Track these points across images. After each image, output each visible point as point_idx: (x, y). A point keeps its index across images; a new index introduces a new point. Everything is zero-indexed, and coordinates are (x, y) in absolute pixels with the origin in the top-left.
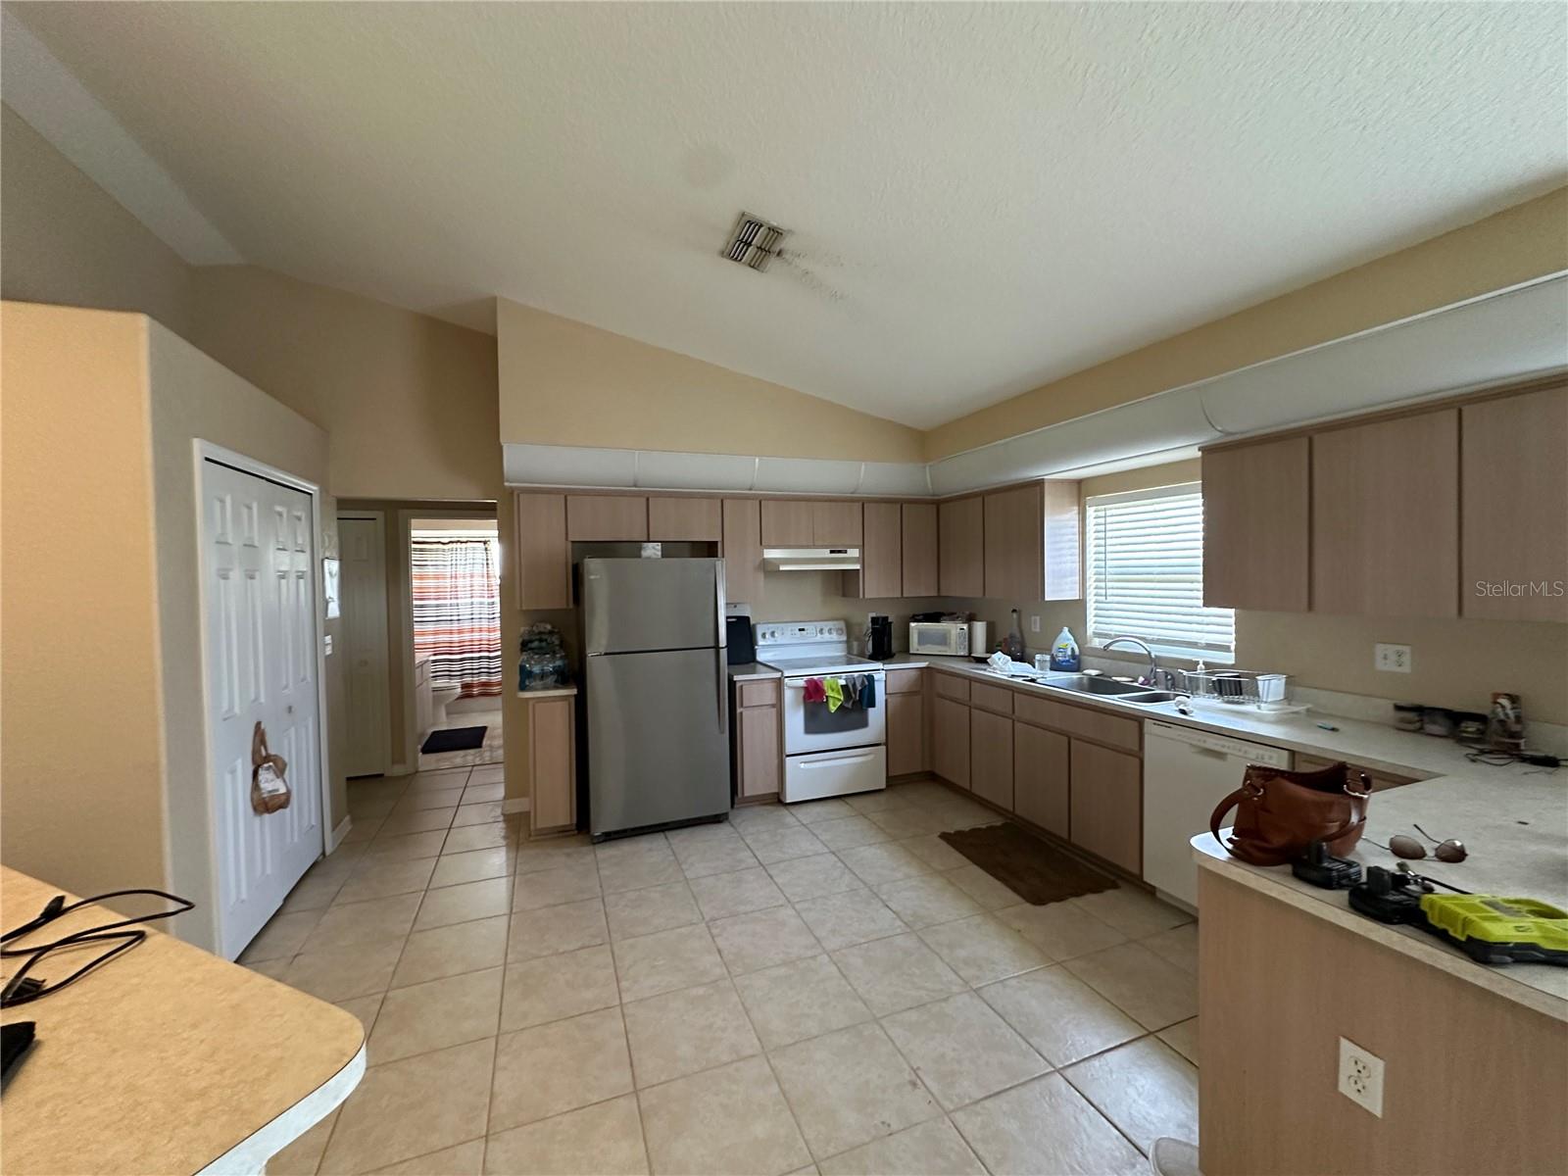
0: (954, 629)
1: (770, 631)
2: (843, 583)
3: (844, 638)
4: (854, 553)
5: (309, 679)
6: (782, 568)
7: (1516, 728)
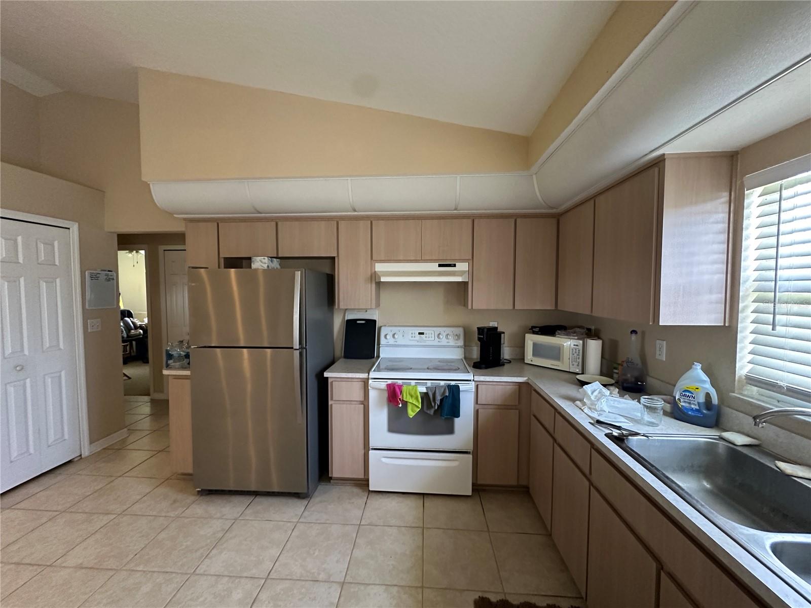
0: (568, 343)
1: (393, 333)
3: (460, 343)
4: (462, 267)
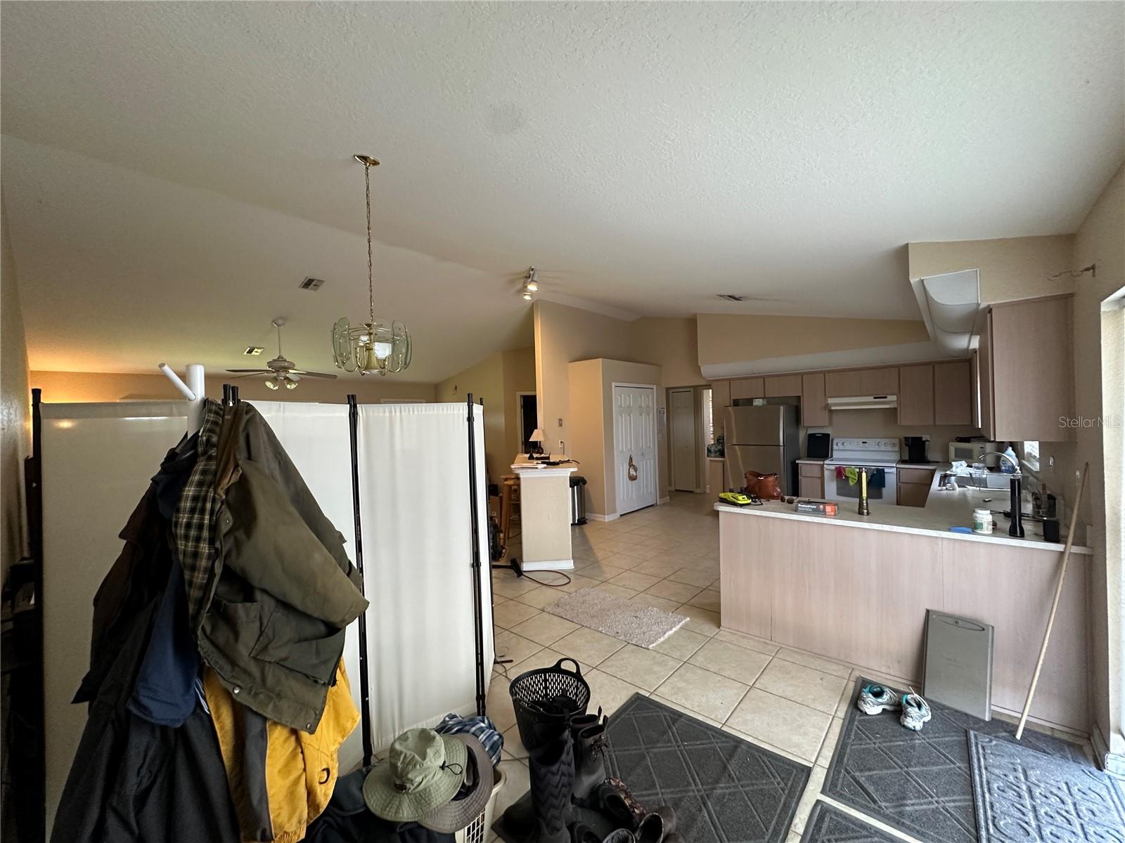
0: (977, 448)
1: (842, 442)
2: (892, 414)
3: (897, 449)
4: (893, 398)
5: (651, 447)
6: (833, 408)
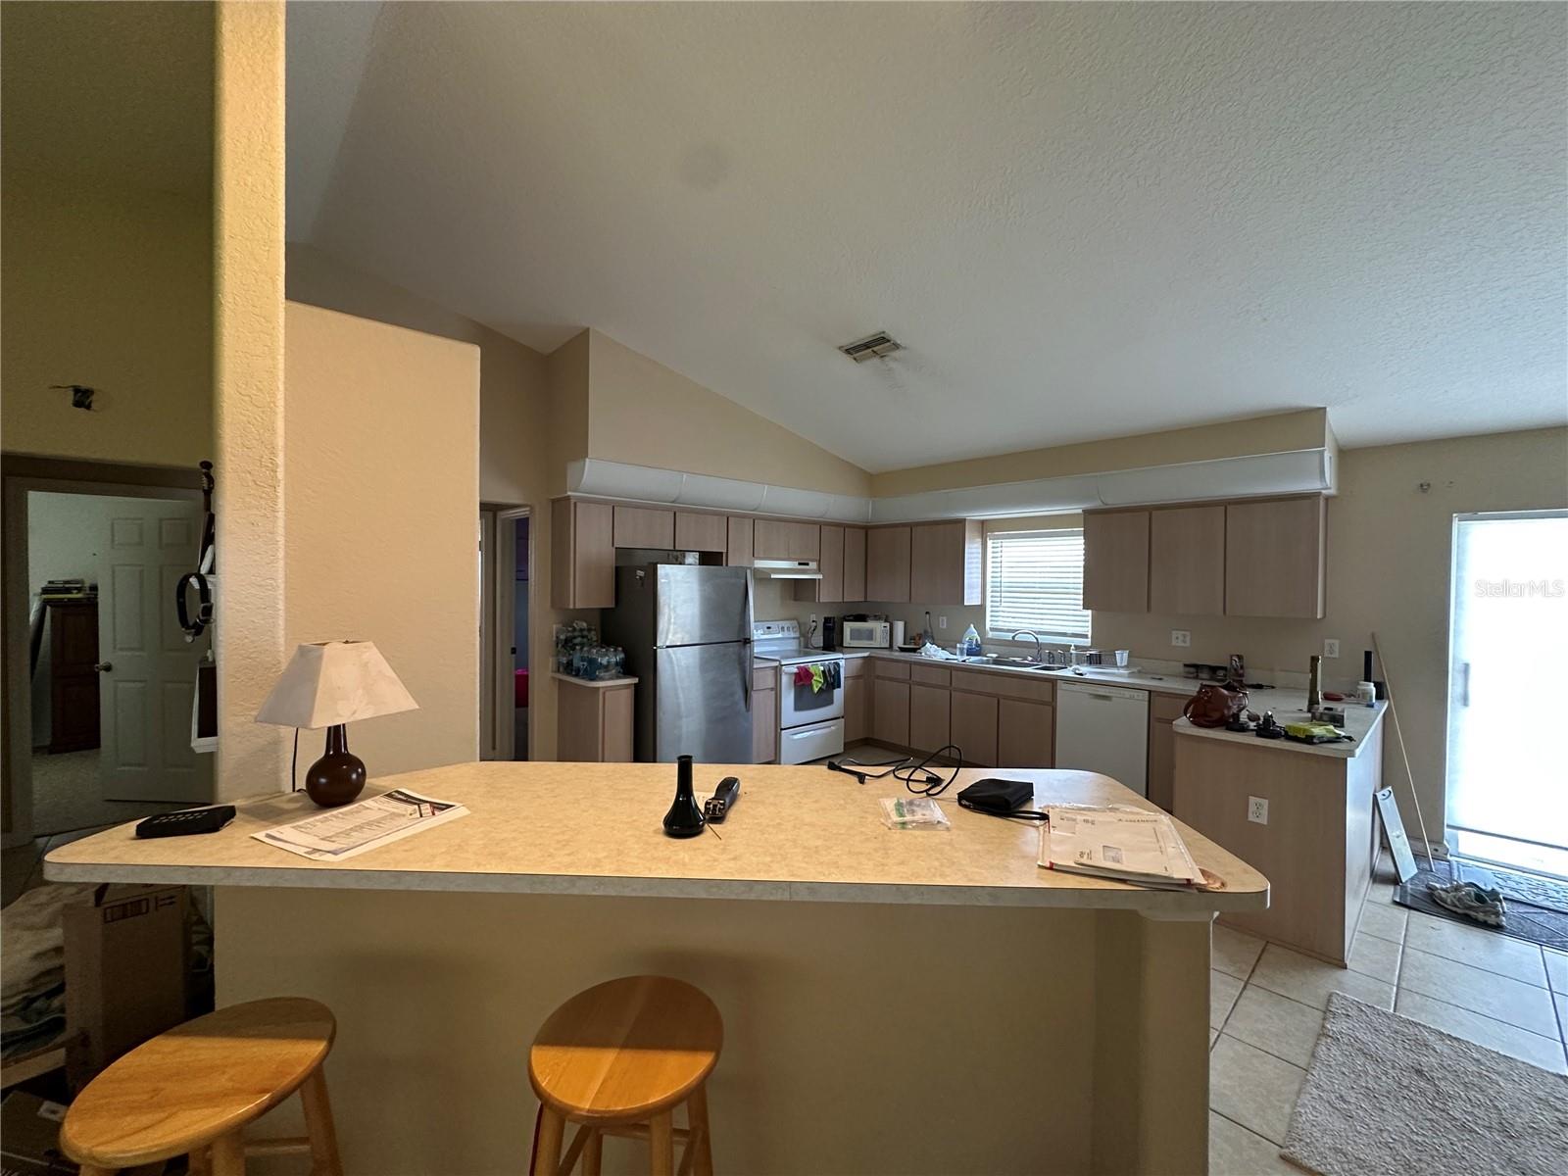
0: (878, 627)
3: (797, 635)
4: (814, 565)
6: (773, 576)
7: (1241, 672)
